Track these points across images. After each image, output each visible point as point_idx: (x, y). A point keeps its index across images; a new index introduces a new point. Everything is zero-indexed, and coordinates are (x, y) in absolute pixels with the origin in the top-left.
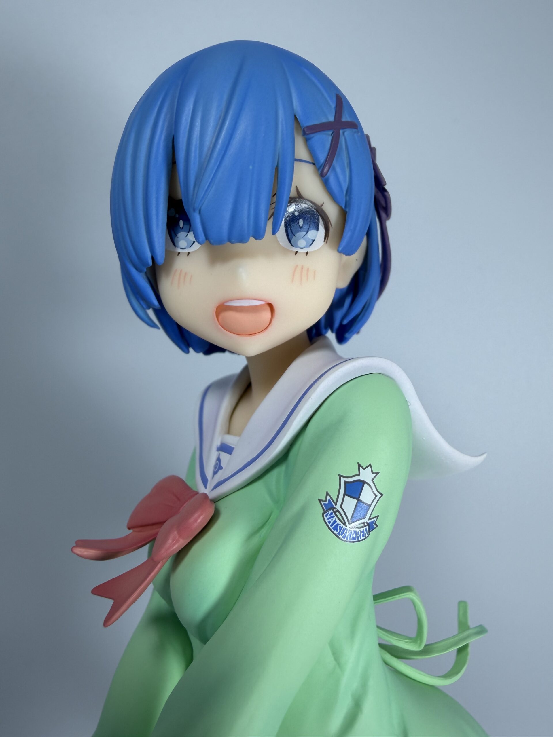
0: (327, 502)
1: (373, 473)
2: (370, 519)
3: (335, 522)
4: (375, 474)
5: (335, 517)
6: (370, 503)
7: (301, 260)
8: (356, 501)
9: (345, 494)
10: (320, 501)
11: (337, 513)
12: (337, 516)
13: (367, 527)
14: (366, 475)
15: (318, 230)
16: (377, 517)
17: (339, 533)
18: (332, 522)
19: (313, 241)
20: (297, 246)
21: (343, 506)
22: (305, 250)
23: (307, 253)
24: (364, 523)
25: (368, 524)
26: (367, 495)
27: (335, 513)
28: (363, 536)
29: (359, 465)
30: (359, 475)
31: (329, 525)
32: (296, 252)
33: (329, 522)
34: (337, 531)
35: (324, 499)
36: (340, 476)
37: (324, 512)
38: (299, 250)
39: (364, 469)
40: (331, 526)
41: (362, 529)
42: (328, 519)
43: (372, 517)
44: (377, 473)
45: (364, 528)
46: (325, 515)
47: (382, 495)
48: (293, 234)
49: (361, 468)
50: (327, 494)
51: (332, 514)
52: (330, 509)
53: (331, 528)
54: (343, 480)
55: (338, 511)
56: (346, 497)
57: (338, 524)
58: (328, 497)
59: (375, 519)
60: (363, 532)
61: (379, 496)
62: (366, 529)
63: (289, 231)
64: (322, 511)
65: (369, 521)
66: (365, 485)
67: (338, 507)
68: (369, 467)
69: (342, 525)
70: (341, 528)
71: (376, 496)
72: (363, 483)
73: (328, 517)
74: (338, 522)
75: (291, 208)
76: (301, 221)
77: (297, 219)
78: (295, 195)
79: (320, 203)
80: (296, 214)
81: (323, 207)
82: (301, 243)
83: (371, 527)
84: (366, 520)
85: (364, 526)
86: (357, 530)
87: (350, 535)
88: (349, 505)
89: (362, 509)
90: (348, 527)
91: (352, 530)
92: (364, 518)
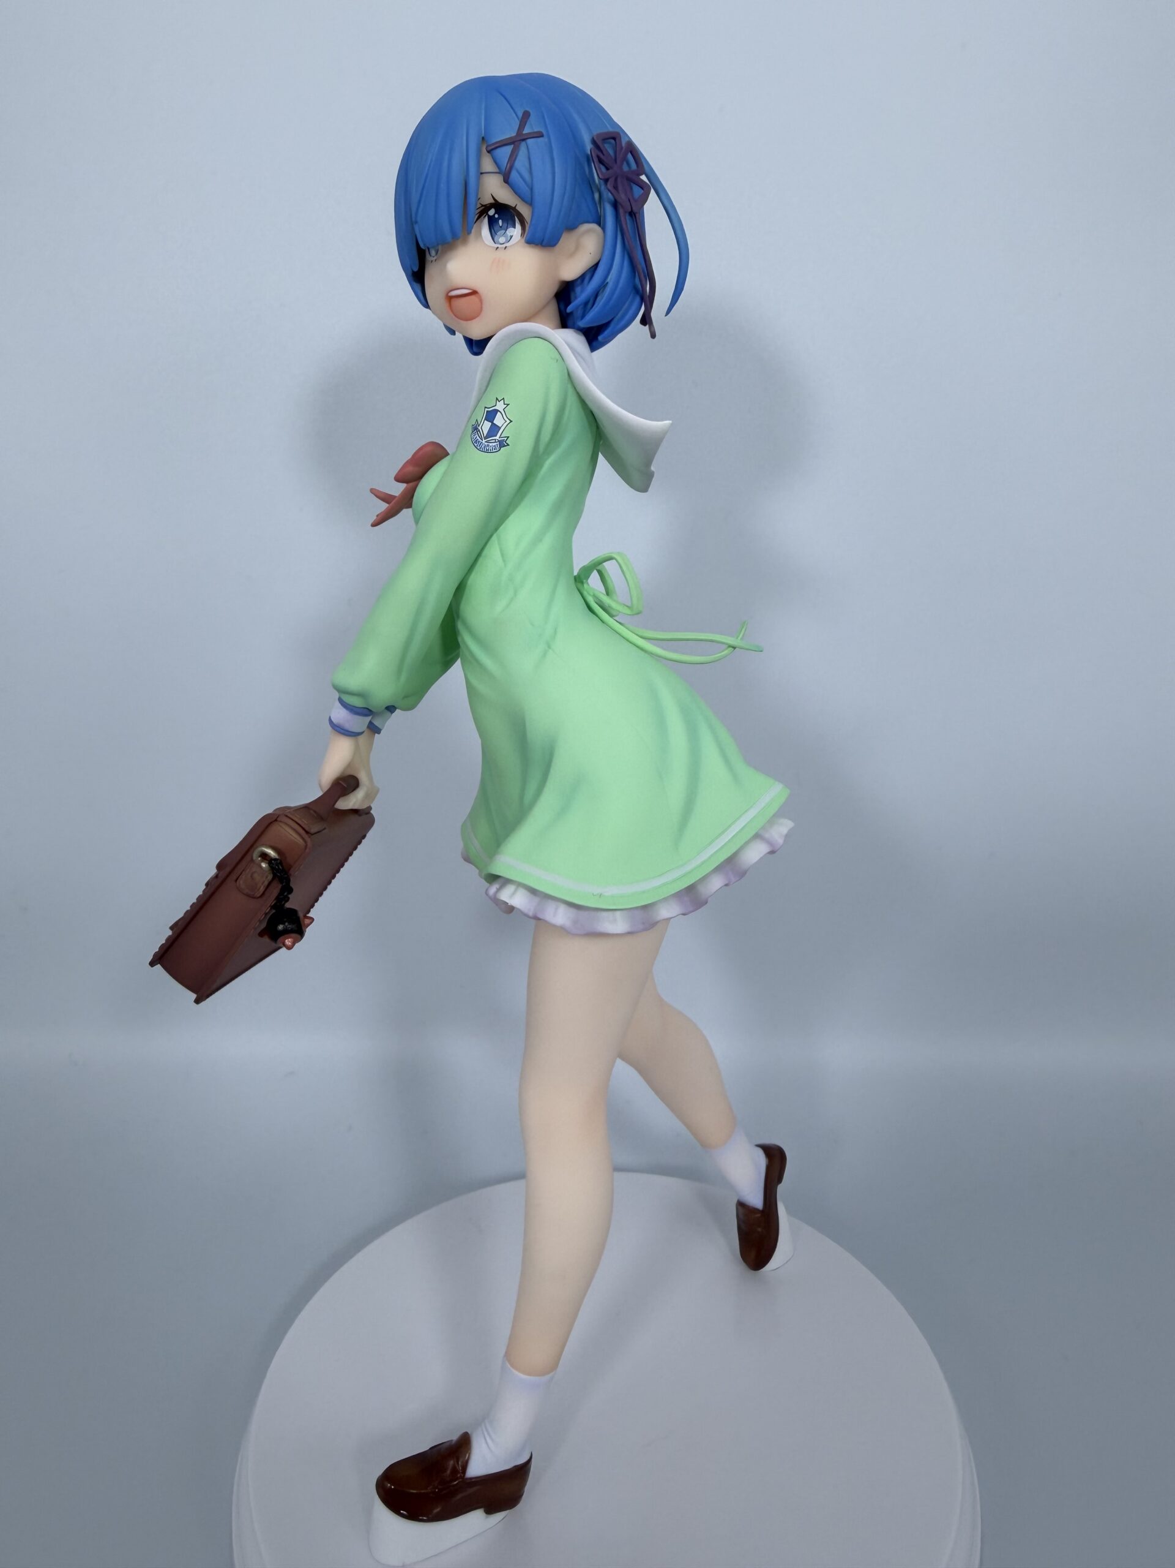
1: (504, 404)
2: (500, 438)
4: (506, 405)
5: (477, 435)
6: (500, 426)
7: (500, 254)
8: (490, 424)
9: (485, 419)
14: (500, 406)
15: (515, 228)
16: (508, 437)
17: (477, 446)
19: (511, 237)
20: (498, 243)
21: (482, 427)
22: (504, 246)
23: (507, 247)
24: (495, 440)
25: (498, 441)
26: (498, 420)
28: (495, 449)
29: (497, 399)
30: (496, 405)
31: (473, 440)
32: (497, 248)
35: (474, 424)
38: (499, 246)
39: (500, 402)
41: (494, 444)
43: (502, 436)
44: (508, 405)
47: (511, 422)
48: (495, 234)
49: (498, 401)
50: (477, 420)
51: (475, 432)
52: (475, 430)
53: (474, 442)
54: (486, 409)
55: (479, 431)
58: (476, 422)
59: (506, 439)
60: (495, 446)
61: (508, 421)
62: (497, 445)
63: (493, 231)
64: (472, 431)
66: (499, 413)
67: (480, 428)
68: (505, 402)
69: (480, 440)
70: (479, 442)
71: (506, 422)
72: (496, 411)
73: (473, 435)
74: (478, 437)
75: (492, 212)
76: (500, 222)
77: (497, 220)
78: (492, 201)
79: (514, 206)
80: (496, 216)
81: (517, 208)
82: (502, 240)
83: (502, 444)
84: (497, 437)
85: (495, 442)
86: (490, 444)
87: (485, 447)
88: (486, 426)
89: (494, 429)
90: (484, 441)
91: (487, 444)
92: (496, 436)
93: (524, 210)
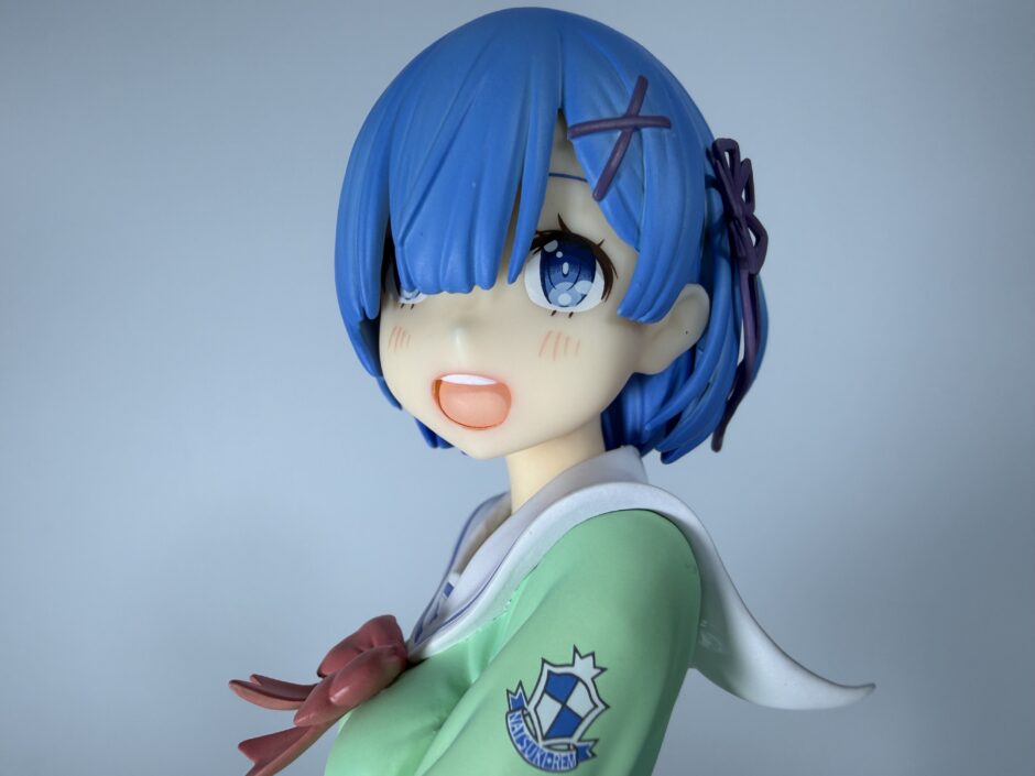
0: (517, 697)
1: (595, 667)
2: (580, 740)
3: (522, 730)
4: (597, 671)
5: (523, 724)
6: (582, 714)
7: (560, 324)
8: (558, 707)
9: (545, 691)
10: (508, 692)
11: (528, 719)
12: (526, 722)
13: (574, 753)
14: (583, 669)
15: (592, 281)
16: (596, 741)
17: (524, 751)
18: (517, 730)
19: (584, 296)
20: (557, 303)
21: (538, 709)
22: (569, 310)
23: (571, 314)
24: (569, 745)
25: (575, 747)
26: (579, 702)
27: (524, 717)
28: (565, 765)
29: (576, 650)
30: (573, 665)
31: (512, 734)
32: (554, 312)
33: (513, 729)
34: (522, 744)
35: (514, 691)
36: (544, 661)
37: (510, 712)
38: (559, 309)
39: (581, 657)
40: (515, 735)
41: (563, 754)
42: (513, 723)
43: (585, 737)
44: (603, 670)
45: (568, 754)
46: (509, 716)
47: (607, 707)
48: (553, 285)
49: (577, 656)
50: (520, 684)
51: (519, 716)
52: (517, 709)
53: (514, 739)
54: (547, 667)
55: (529, 714)
56: (546, 697)
57: (525, 736)
58: (520, 690)
59: (591, 743)
60: (566, 758)
61: (601, 707)
62: (571, 756)
63: (547, 280)
64: (507, 709)
65: (578, 744)
66: (580, 685)
67: (531, 708)
68: (591, 658)
69: (531, 738)
70: (528, 743)
71: (596, 706)
72: (575, 680)
73: (513, 720)
74: (526, 732)
75: (551, 246)
76: (566, 267)
77: (561, 262)
78: (557, 227)
79: (597, 242)
80: (559, 255)
81: (602, 247)
82: (565, 298)
83: (582, 754)
84: (574, 740)
85: (569, 749)
86: (556, 754)
87: (542, 758)
88: (549, 710)
89: (567, 722)
90: (541, 744)
91: (546, 751)
92: (571, 736)
93: (618, 252)
